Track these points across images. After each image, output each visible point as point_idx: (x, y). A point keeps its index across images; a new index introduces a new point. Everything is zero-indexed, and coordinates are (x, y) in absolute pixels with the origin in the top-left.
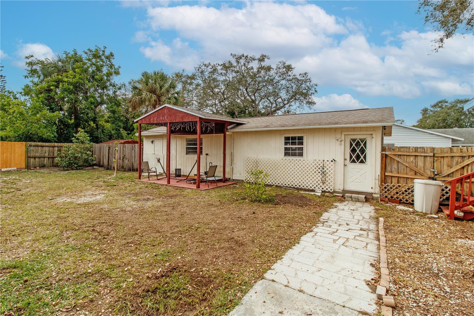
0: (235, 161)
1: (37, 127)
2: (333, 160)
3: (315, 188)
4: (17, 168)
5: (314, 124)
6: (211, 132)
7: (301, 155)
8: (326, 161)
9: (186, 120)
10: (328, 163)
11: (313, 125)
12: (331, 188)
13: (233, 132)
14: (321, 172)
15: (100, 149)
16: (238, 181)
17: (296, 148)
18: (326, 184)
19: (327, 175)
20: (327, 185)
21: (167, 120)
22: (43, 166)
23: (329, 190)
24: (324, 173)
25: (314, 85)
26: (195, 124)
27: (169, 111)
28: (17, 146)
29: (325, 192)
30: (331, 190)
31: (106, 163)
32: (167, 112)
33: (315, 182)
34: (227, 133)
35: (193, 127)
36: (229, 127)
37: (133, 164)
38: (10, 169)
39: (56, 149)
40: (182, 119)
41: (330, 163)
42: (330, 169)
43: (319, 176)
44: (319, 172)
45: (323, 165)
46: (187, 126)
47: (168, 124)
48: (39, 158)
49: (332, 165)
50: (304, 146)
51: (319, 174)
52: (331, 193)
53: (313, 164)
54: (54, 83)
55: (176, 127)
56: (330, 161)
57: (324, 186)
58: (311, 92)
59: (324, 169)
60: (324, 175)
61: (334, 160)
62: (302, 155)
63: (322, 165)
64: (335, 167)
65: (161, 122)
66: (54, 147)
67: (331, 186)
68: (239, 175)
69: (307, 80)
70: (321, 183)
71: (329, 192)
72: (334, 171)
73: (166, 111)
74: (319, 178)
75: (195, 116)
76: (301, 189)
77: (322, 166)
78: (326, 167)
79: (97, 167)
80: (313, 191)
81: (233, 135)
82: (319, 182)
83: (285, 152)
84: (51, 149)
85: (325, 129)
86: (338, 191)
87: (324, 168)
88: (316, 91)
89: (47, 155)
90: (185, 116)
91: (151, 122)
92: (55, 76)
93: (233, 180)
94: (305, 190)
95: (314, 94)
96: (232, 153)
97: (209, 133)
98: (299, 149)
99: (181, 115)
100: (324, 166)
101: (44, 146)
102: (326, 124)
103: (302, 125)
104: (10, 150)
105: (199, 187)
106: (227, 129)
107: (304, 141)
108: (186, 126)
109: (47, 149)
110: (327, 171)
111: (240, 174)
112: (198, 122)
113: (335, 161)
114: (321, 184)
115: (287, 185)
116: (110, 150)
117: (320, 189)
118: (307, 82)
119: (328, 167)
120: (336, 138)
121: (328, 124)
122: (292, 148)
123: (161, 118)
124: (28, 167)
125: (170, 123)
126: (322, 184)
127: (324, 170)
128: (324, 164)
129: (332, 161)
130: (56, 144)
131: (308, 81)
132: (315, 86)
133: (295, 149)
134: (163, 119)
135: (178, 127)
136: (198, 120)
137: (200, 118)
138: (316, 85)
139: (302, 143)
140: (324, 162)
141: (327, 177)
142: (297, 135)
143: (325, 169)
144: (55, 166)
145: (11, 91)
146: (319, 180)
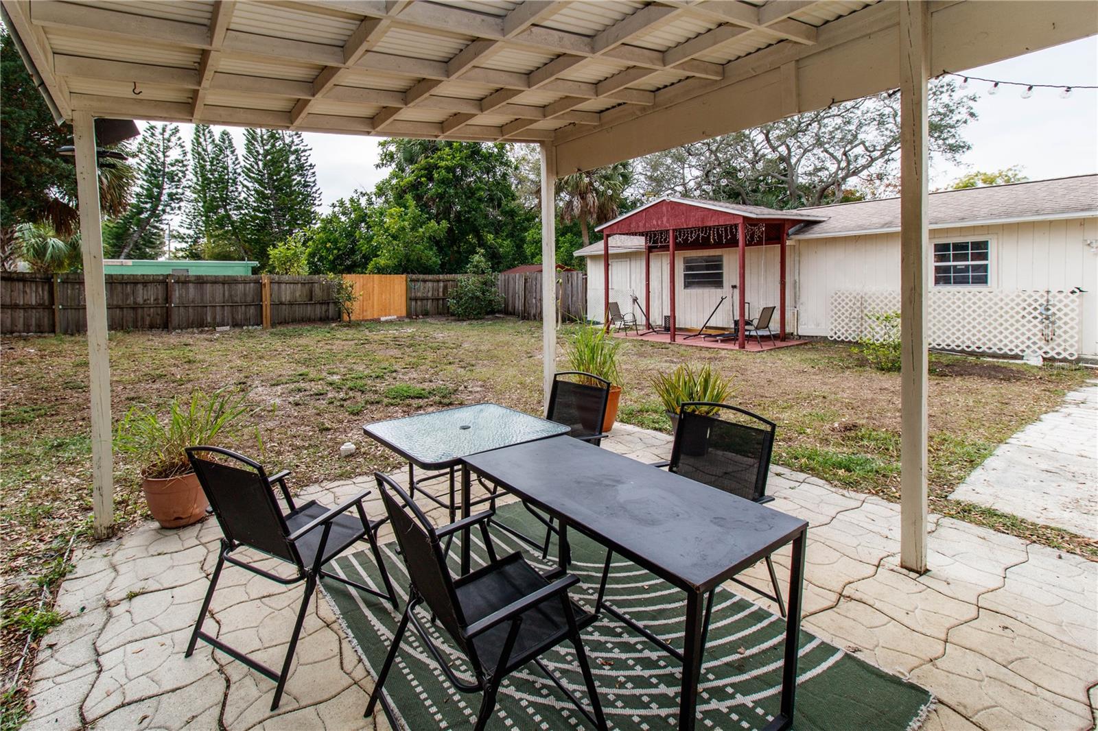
0: (803, 299)
1: (420, 249)
2: (1078, 291)
3: (1023, 351)
4: (398, 317)
5: (1022, 213)
6: (760, 243)
7: (983, 280)
8: (1054, 292)
9: (711, 224)
10: (1061, 296)
11: (1018, 216)
12: (1071, 350)
13: (799, 240)
14: (1040, 317)
15: (507, 282)
16: (812, 339)
17: (967, 267)
18: (1056, 343)
19: (1059, 323)
20: (1059, 345)
21: (668, 225)
22: (426, 314)
23: (1065, 355)
24: (1048, 318)
25: (965, 100)
26: (731, 229)
27: (672, 209)
28: (396, 281)
29: (1052, 359)
30: (1071, 355)
31: (519, 305)
32: (668, 211)
33: (1023, 338)
34: (788, 243)
35: (726, 236)
36: (790, 231)
37: (569, 308)
38: (390, 318)
39: (441, 284)
40: (703, 222)
41: (1067, 297)
42: (1066, 310)
43: (1035, 326)
44: (1035, 318)
45: (1048, 301)
46: (714, 234)
47: (671, 232)
48: (422, 299)
49: (1073, 301)
50: (991, 262)
51: (1035, 322)
52: (1071, 361)
53: (1018, 300)
54: (423, 172)
55: (688, 237)
56: (1067, 291)
57: (1050, 346)
58: (956, 117)
59: (1048, 310)
60: (1051, 322)
61: (1078, 289)
62: (986, 282)
63: (1043, 301)
64: (1081, 305)
65: (653, 230)
66: (438, 281)
67: (1072, 346)
68: (813, 326)
69: (942, 87)
70: (1040, 340)
71: (1064, 360)
72: (1081, 314)
73: (664, 208)
74: (1035, 331)
75: (734, 214)
76: (983, 354)
77: (1045, 303)
78: (1054, 306)
79: (502, 316)
80: (1016, 357)
81: (797, 247)
82: (1034, 339)
83: (936, 277)
84: (435, 284)
85: (1051, 222)
86: (1090, 357)
87: (1050, 307)
88: (972, 115)
89: (430, 294)
90: (710, 216)
91: (633, 230)
92: (422, 161)
93: (800, 336)
94: (994, 356)
95: (965, 122)
96: (795, 282)
97: (755, 245)
98: (975, 268)
99: (699, 213)
100: (1050, 303)
101: (427, 281)
102: (1054, 212)
103: (984, 218)
104: (388, 288)
105: (744, 348)
106: (788, 234)
107: (989, 251)
108: (710, 233)
109: (430, 284)
110: (1059, 314)
111: (818, 325)
112: (740, 225)
113: (1081, 291)
114: (1042, 344)
115: (944, 345)
116: (528, 285)
117: (1037, 354)
118: (942, 92)
119: (1059, 306)
120: (1086, 240)
121: (1063, 212)
122: (955, 267)
123: (655, 222)
124: (409, 315)
125: (673, 230)
126: (1044, 342)
127: (1050, 313)
128: (1050, 298)
129: (1073, 292)
130: (441, 277)
131: (944, 89)
132: (971, 103)
133: (966, 269)
134: (659, 223)
135: (692, 238)
136: (740, 221)
137: (745, 218)
138: (974, 99)
139: (984, 256)
140: (1050, 295)
141: (1060, 327)
142: (970, 239)
143: (1053, 310)
144: (440, 314)
145: (364, 192)
146: (1035, 335)
